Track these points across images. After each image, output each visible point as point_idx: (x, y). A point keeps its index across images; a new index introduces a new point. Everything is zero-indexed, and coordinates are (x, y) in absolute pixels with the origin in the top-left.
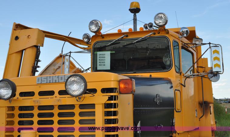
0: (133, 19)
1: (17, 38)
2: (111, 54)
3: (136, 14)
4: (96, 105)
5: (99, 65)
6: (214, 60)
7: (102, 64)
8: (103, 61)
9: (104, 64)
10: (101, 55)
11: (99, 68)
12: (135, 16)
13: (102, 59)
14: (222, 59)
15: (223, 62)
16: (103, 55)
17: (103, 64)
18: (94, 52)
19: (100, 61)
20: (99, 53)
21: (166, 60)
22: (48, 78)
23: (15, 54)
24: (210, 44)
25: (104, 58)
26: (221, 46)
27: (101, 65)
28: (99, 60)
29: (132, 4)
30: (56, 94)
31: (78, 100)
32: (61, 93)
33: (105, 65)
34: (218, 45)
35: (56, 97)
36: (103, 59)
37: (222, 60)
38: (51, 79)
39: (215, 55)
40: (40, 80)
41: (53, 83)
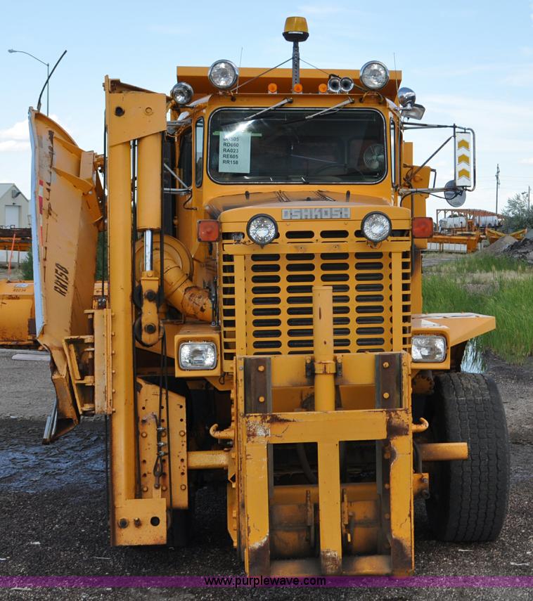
0: (291, 57)
1: (119, 112)
2: (252, 137)
3: (300, 43)
4: (393, 254)
5: (224, 162)
6: (459, 162)
7: (230, 159)
8: (233, 154)
9: (235, 159)
10: (228, 138)
11: (223, 168)
12: (296, 48)
13: (230, 148)
14: (474, 159)
15: (474, 167)
16: (234, 139)
17: (233, 159)
18: (212, 131)
19: (226, 153)
20: (222, 135)
21: (369, 159)
22: (303, 211)
23: (120, 147)
24: (454, 127)
25: (236, 148)
26: (473, 133)
27: (228, 162)
28: (224, 150)
29: (290, 21)
30: (317, 235)
33: (237, 162)
34: (468, 129)
35: (317, 240)
36: (233, 148)
37: (474, 163)
38: (308, 213)
39: (462, 151)
40: (289, 215)
41: (311, 220)
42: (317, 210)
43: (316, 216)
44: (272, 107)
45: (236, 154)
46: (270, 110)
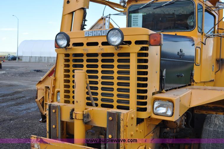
1: (68, 2)
2: (143, 15)
4: (131, 54)
5: (133, 25)
7: (135, 24)
9: (137, 24)
10: (134, 16)
13: (135, 20)
16: (136, 16)
18: (129, 14)
20: (133, 15)
21: (190, 21)
22: (94, 32)
23: (67, 15)
25: (137, 19)
27: (134, 25)
28: (133, 21)
30: (100, 44)
31: (117, 49)
32: (104, 44)
33: (137, 25)
35: (100, 47)
38: (96, 33)
40: (87, 34)
41: (97, 36)
42: (100, 31)
43: (99, 34)
44: (148, 3)
45: (137, 22)
46: (148, 4)
